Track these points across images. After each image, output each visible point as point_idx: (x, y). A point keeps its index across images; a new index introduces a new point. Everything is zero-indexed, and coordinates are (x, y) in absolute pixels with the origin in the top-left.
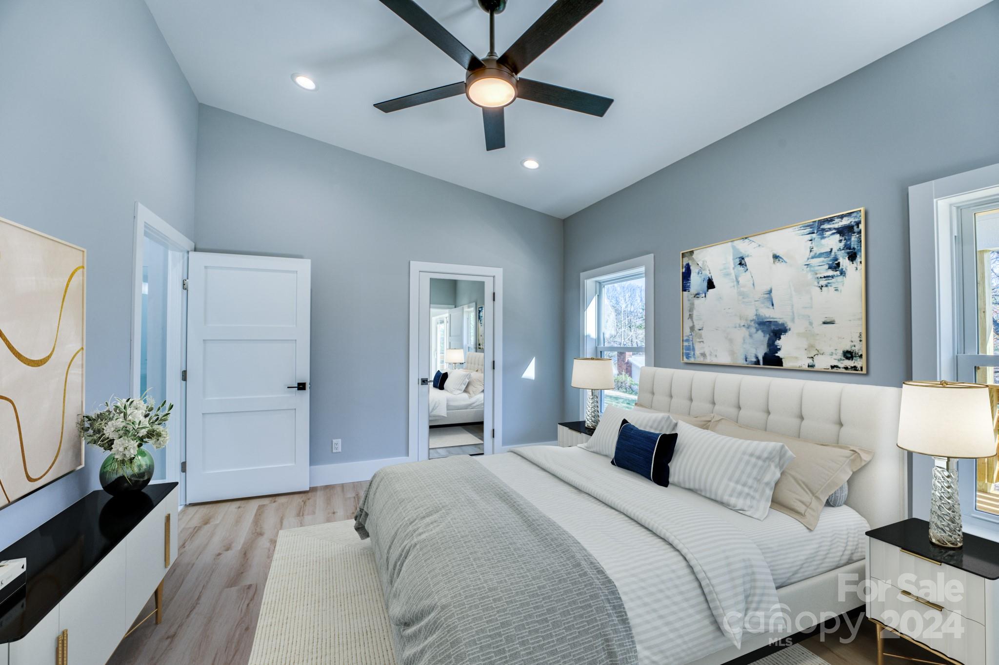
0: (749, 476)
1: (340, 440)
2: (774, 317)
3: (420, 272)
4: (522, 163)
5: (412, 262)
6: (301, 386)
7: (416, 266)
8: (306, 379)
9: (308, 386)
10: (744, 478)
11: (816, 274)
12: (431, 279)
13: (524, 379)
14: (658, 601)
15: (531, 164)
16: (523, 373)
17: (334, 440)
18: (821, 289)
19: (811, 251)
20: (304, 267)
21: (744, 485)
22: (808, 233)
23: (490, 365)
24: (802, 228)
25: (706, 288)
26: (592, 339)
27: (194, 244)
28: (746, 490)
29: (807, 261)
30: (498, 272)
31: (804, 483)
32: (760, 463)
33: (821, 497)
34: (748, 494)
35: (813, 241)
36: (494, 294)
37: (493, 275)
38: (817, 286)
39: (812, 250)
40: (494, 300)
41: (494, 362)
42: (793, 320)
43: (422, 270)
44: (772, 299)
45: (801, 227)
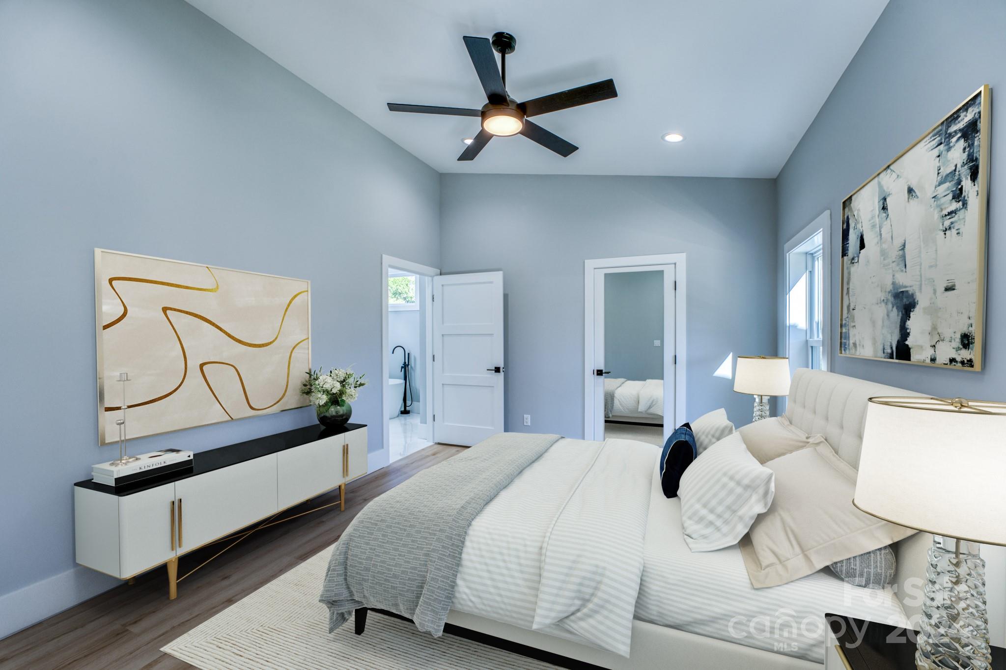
0: (720, 503)
1: (529, 416)
2: (906, 284)
3: (595, 269)
4: (663, 138)
5: (586, 261)
6: (497, 370)
7: (590, 264)
8: (501, 365)
9: (501, 370)
10: (713, 503)
11: (942, 210)
12: (606, 275)
13: (715, 376)
14: (494, 559)
15: (674, 138)
16: (716, 371)
17: (525, 415)
18: (945, 234)
19: (938, 174)
20: (497, 278)
21: (712, 511)
22: (937, 144)
23: (672, 360)
24: (933, 138)
25: (859, 248)
26: (801, 330)
27: (439, 271)
28: (711, 517)
29: (934, 192)
30: (681, 258)
31: (793, 531)
32: (739, 490)
33: (814, 558)
34: (711, 523)
35: (940, 157)
36: (675, 282)
37: (674, 262)
38: (942, 230)
39: (940, 171)
40: (675, 290)
41: (675, 356)
42: (920, 289)
43: (595, 267)
44: (905, 257)
45: (931, 138)
